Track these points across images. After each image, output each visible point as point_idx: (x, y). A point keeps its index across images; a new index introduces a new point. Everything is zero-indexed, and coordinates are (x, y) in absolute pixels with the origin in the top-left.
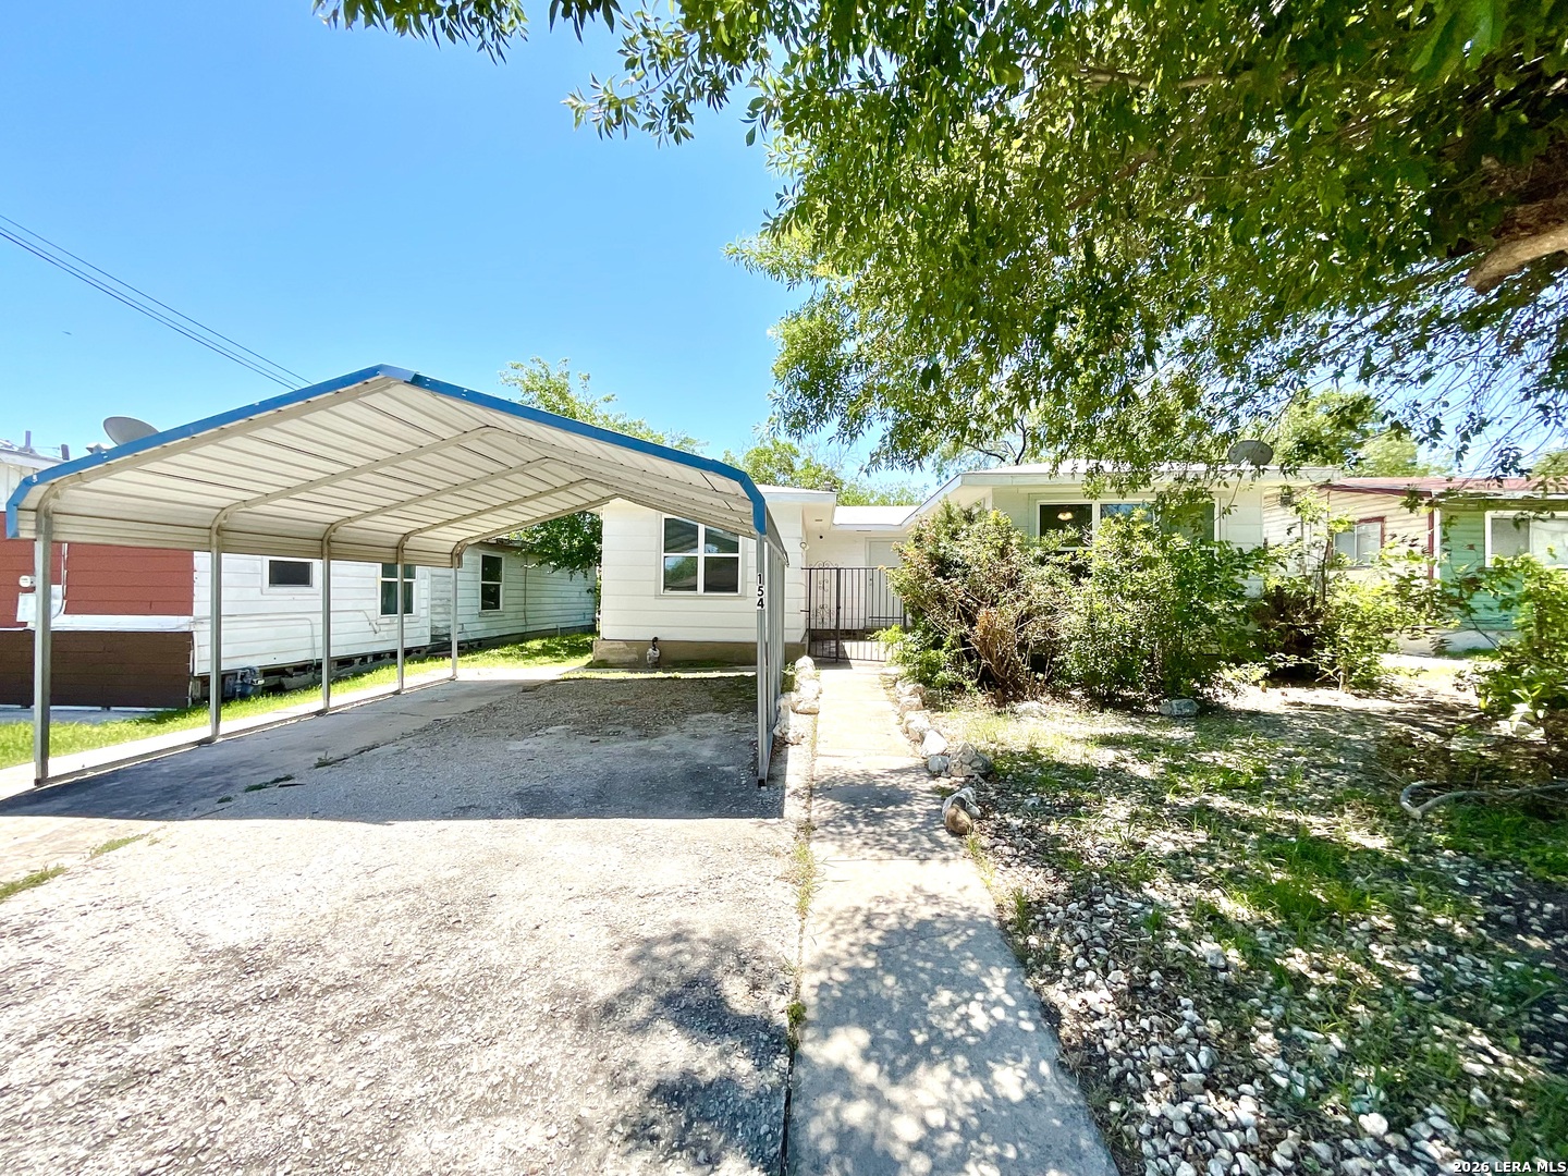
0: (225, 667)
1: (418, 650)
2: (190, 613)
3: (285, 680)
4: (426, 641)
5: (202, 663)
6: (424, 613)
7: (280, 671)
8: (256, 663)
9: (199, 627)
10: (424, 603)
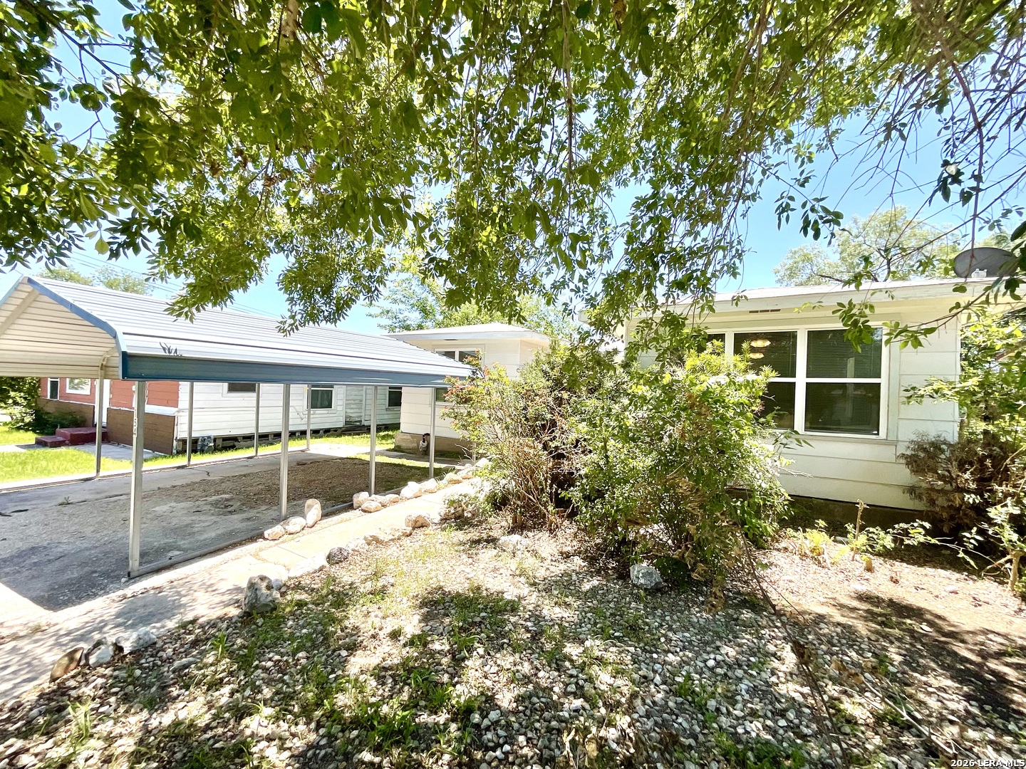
0: (194, 435)
1: (336, 430)
2: (176, 406)
3: (236, 443)
4: (341, 424)
5: (181, 432)
6: (340, 408)
7: (235, 439)
8: (213, 434)
9: (181, 414)
10: (340, 403)
